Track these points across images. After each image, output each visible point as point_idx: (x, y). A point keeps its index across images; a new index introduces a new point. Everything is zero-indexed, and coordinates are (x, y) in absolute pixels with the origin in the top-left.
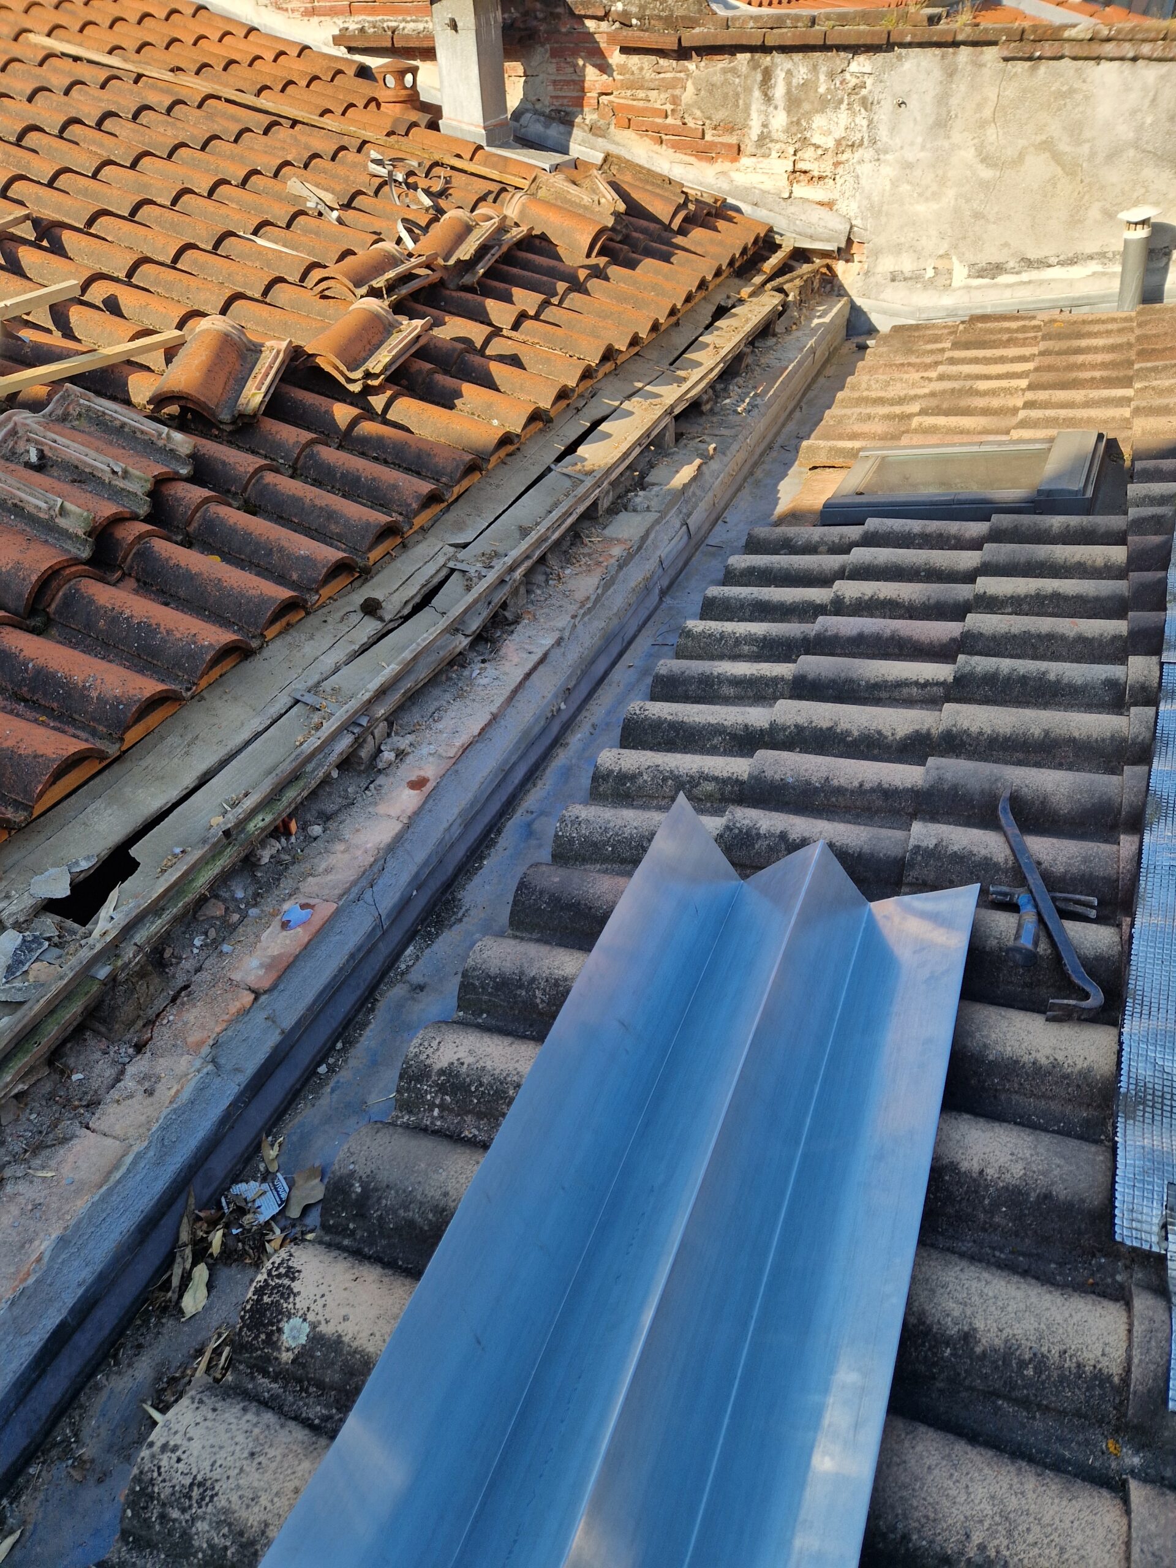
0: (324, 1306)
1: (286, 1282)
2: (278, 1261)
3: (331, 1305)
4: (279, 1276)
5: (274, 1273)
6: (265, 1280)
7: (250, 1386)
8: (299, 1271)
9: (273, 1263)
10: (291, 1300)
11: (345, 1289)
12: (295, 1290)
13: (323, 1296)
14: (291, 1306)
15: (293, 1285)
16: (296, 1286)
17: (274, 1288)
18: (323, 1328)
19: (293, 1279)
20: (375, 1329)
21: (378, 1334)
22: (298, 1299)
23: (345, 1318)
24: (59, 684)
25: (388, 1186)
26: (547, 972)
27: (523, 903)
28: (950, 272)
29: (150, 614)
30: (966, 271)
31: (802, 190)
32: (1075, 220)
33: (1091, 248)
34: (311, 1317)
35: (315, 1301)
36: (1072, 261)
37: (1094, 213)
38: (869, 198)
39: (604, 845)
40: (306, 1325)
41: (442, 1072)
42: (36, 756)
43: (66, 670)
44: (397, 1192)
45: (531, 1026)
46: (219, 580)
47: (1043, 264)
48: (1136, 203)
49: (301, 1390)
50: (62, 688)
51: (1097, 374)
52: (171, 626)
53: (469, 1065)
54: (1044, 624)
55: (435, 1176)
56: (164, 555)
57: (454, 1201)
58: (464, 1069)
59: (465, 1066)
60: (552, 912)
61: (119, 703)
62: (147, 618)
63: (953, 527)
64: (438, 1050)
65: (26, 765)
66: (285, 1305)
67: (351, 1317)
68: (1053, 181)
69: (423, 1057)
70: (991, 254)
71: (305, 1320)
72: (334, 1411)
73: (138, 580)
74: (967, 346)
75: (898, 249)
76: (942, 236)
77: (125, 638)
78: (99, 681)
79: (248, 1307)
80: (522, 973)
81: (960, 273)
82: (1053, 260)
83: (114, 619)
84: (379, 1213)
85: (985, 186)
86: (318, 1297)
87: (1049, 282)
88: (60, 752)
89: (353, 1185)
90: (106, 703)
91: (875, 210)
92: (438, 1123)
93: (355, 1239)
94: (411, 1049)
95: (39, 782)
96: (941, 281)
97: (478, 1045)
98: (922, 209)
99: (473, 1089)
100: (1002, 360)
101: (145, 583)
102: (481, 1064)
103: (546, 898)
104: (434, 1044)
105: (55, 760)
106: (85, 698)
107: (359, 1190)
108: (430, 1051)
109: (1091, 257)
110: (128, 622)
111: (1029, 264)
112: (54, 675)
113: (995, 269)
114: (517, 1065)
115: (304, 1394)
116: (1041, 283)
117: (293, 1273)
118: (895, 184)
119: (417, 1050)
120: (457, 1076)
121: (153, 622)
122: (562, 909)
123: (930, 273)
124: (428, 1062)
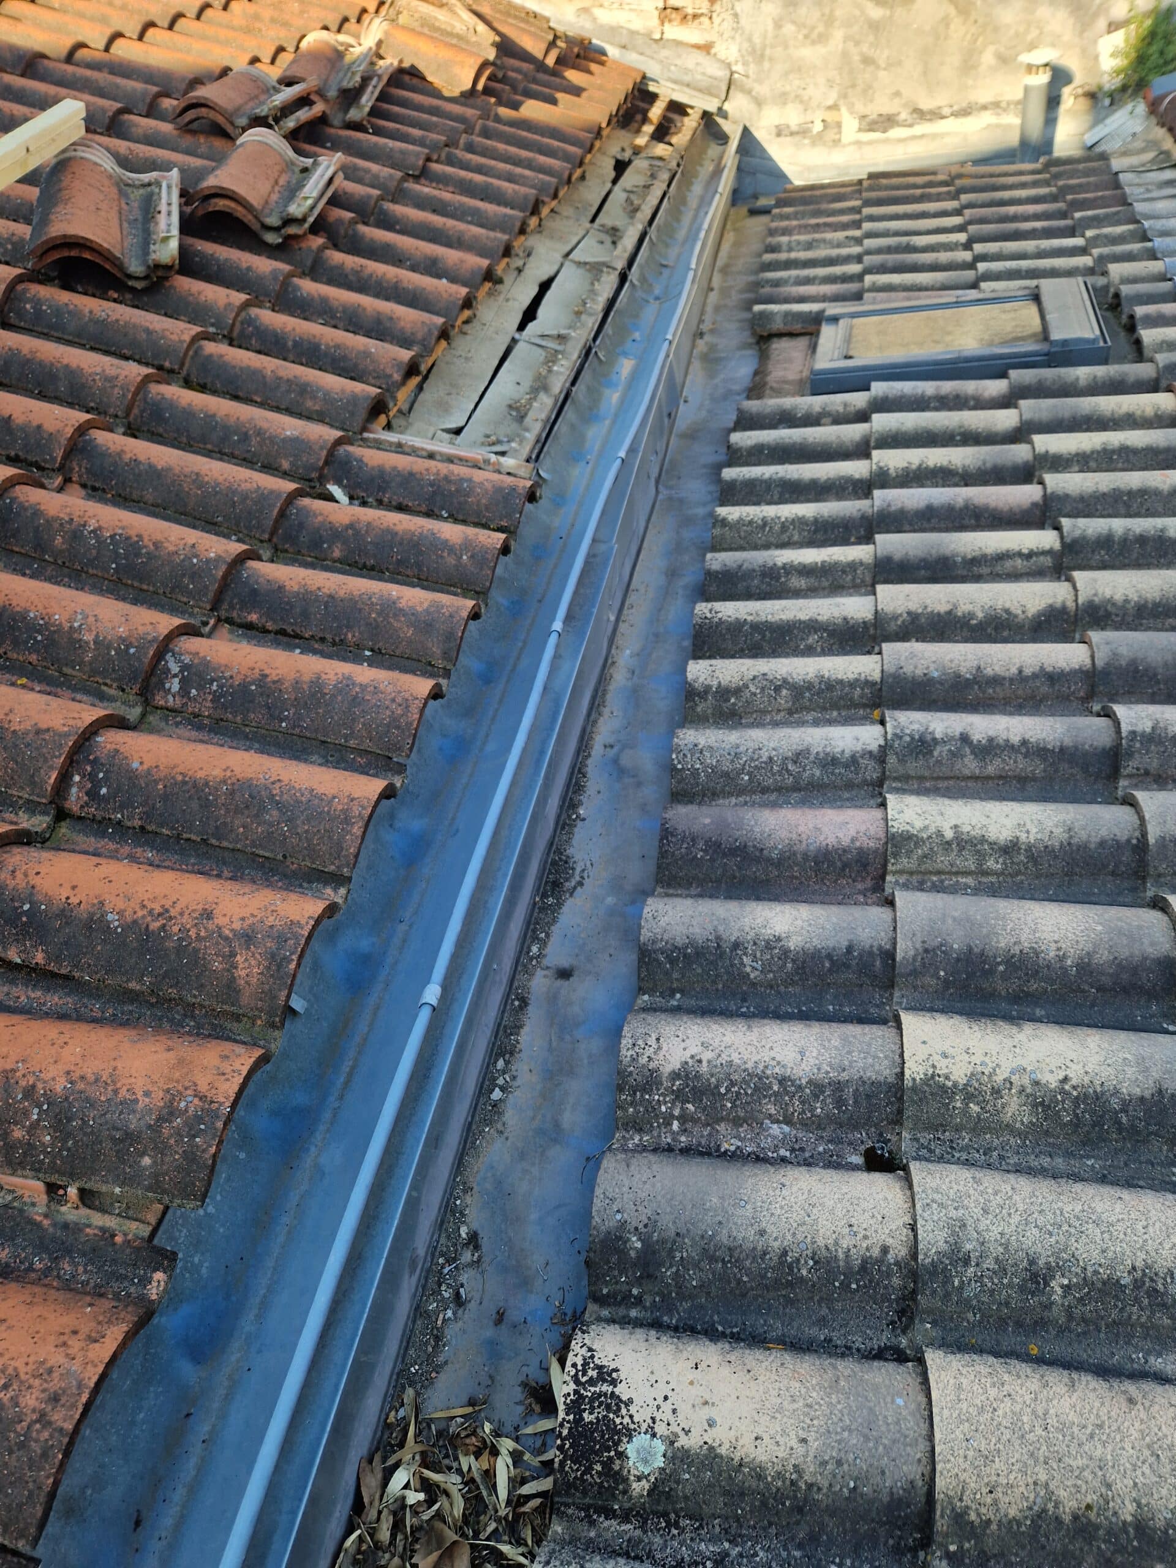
0: (674, 1411)
1: (606, 1388)
2: (579, 1361)
3: (684, 1410)
4: (592, 1382)
5: (584, 1379)
6: (576, 1392)
7: (592, 1534)
8: (616, 1370)
9: (574, 1365)
10: (624, 1411)
11: (692, 1383)
12: (624, 1398)
13: (666, 1398)
14: (627, 1420)
15: (617, 1391)
16: (623, 1391)
17: (592, 1400)
18: (683, 1441)
19: (614, 1383)
20: (759, 1430)
21: (766, 1437)
22: (633, 1409)
23: (711, 1423)
24: (33, 628)
25: (678, 1234)
26: (752, 934)
27: (673, 854)
28: (839, 125)
29: (124, 523)
30: (855, 124)
31: (674, 31)
32: (968, 66)
33: (984, 96)
34: (660, 1429)
35: (658, 1407)
36: (965, 112)
37: (988, 58)
38: (750, 40)
39: (739, 774)
40: (657, 1442)
41: (675, 1075)
42: (38, 732)
43: (40, 607)
44: (693, 1239)
45: (744, 1000)
46: (197, 474)
47: (936, 115)
48: (1032, 47)
49: (669, 1525)
50: (39, 632)
51: (1038, 225)
52: (159, 537)
53: (709, 1062)
54: (1134, 479)
55: (739, 1212)
56: (113, 448)
57: (776, 1239)
58: (704, 1068)
59: (705, 1064)
60: (712, 860)
61: (128, 647)
62: (123, 528)
63: (970, 387)
64: (660, 1048)
65: (28, 745)
66: (618, 1421)
67: (719, 1421)
68: (946, 21)
69: (643, 1060)
70: (882, 105)
71: (654, 1435)
72: (727, 1545)
73: (84, 486)
74: (880, 202)
75: (783, 99)
76: (830, 83)
77: (96, 558)
78: (91, 619)
79: (565, 1432)
80: (718, 938)
81: (850, 125)
82: (946, 111)
83: (76, 534)
84: (674, 1269)
85: (875, 27)
86: (660, 1400)
87: (942, 135)
88: (71, 722)
89: (629, 1240)
90: (109, 647)
91: (757, 55)
92: (683, 1139)
93: (644, 1307)
94: (624, 1052)
95: (51, 768)
96: (831, 135)
97: (710, 1035)
98: (808, 53)
99: (723, 1090)
100: (924, 215)
101: (94, 489)
102: (724, 1058)
103: (701, 845)
104: (652, 1041)
105: (66, 735)
106: (77, 645)
107: (639, 1245)
108: (649, 1052)
109: (985, 108)
110: (97, 537)
111: (922, 115)
112: (23, 615)
113: (887, 122)
114: (772, 1054)
115: (675, 1532)
116: (934, 136)
117: (610, 1375)
118: (778, 25)
119: (630, 1053)
120: (698, 1076)
121: (132, 533)
122: (725, 855)
123: (818, 127)
124: (652, 1065)
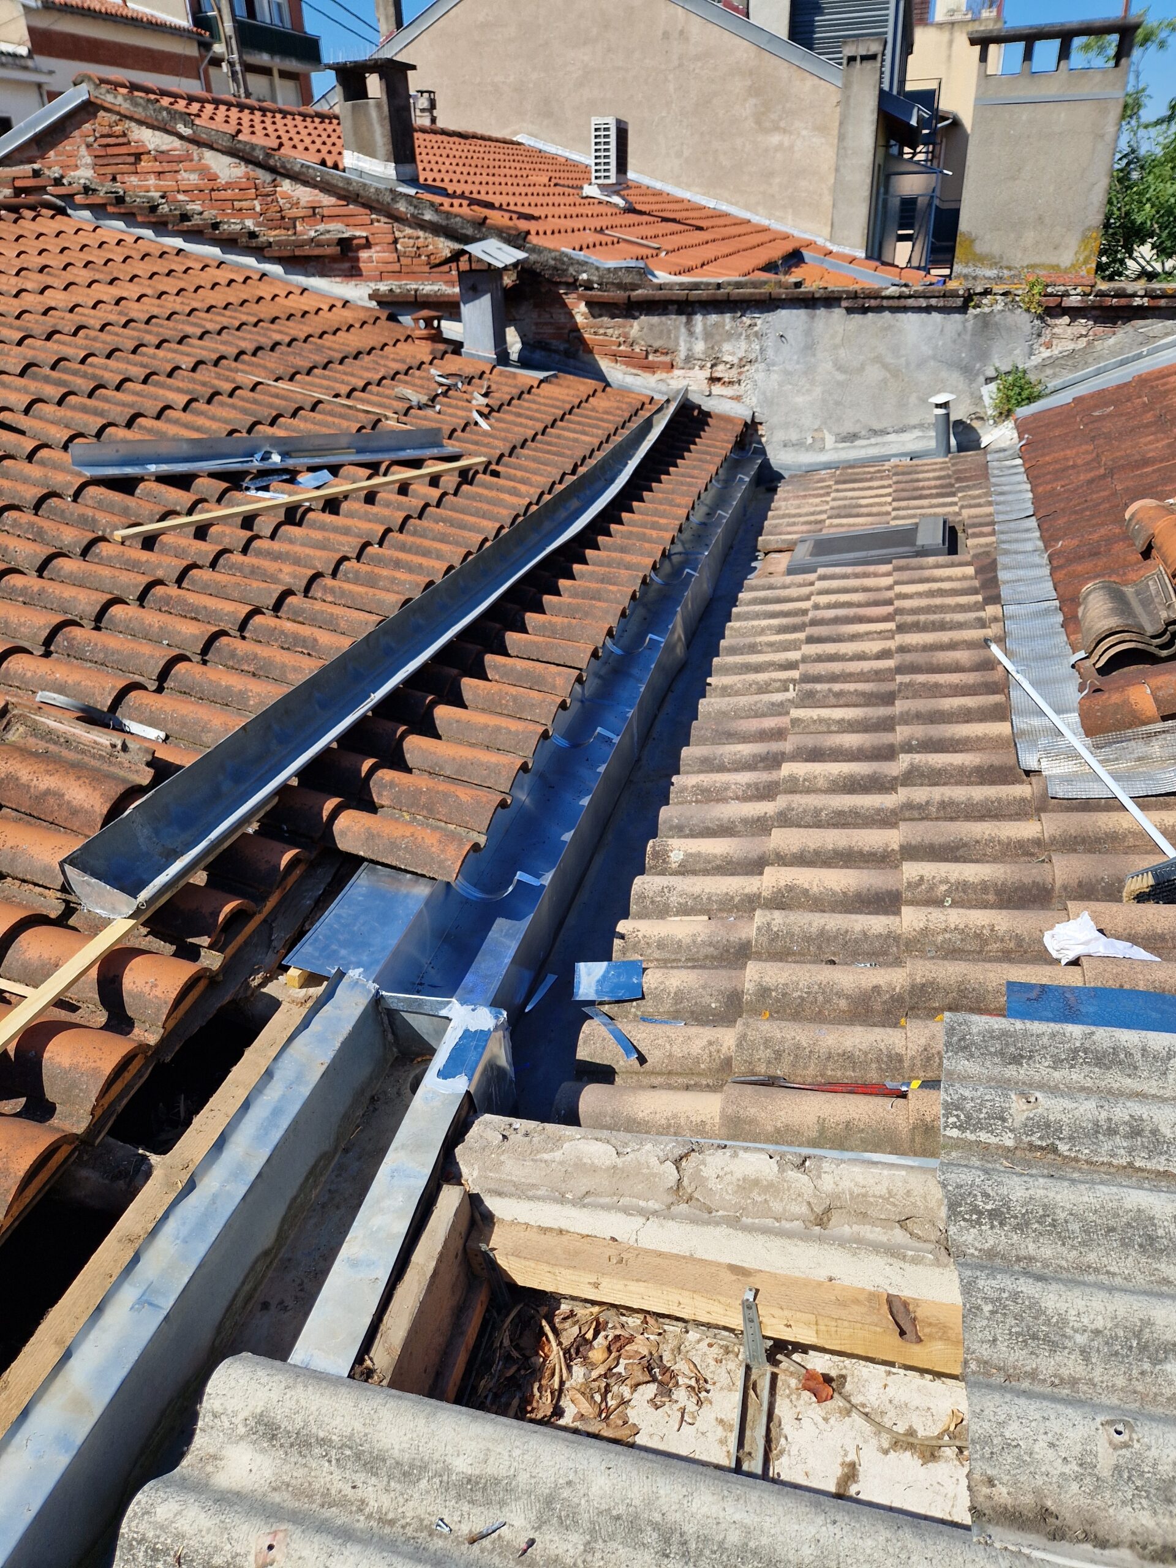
28: (823, 439)
30: (833, 438)
31: (717, 389)
32: (902, 404)
33: (914, 421)
36: (903, 430)
37: (913, 399)
38: (764, 393)
47: (884, 432)
48: (939, 392)
63: (871, 569)
68: (885, 381)
70: (849, 427)
74: (845, 482)
75: (786, 426)
76: (815, 416)
81: (830, 440)
82: (890, 430)
85: (840, 384)
87: (889, 443)
91: (768, 401)
96: (818, 445)
98: (800, 400)
100: (870, 488)
109: (914, 427)
111: (875, 432)
113: (853, 437)
116: (884, 444)
118: (780, 385)
123: (810, 441)
